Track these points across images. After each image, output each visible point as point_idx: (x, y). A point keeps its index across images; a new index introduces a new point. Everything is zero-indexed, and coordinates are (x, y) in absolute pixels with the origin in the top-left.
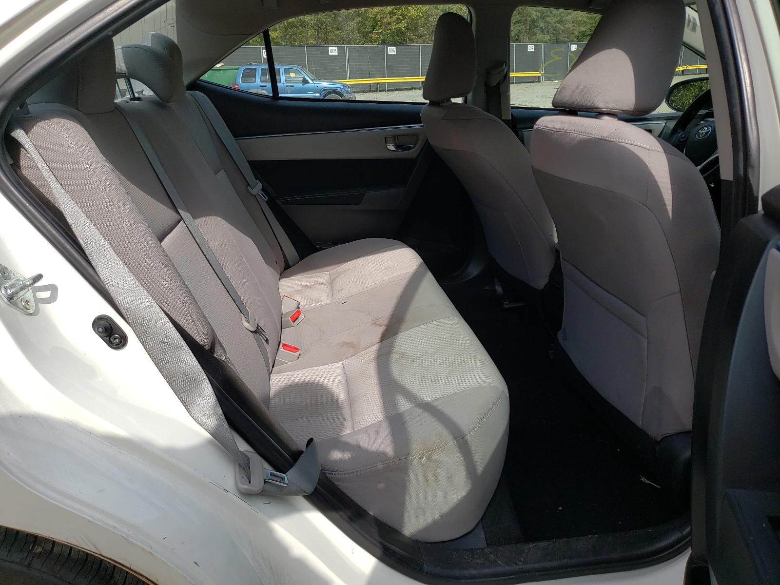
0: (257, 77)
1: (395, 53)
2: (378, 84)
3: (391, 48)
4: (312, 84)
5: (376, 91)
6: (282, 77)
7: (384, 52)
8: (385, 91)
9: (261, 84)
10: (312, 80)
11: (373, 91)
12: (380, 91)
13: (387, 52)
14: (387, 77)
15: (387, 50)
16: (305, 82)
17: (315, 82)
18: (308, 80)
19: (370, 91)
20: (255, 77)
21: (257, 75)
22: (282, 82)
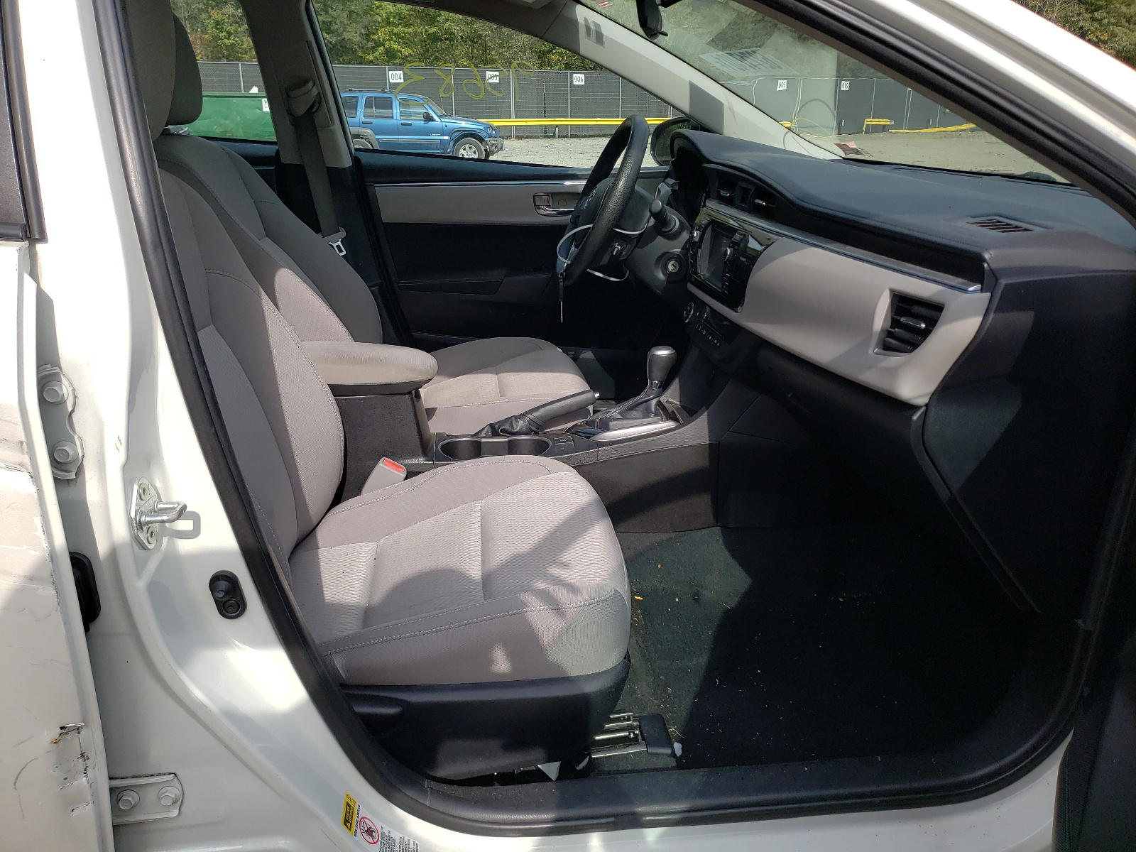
0: (359, 110)
1: (583, 83)
2: (557, 126)
3: (577, 75)
4: (438, 122)
5: (553, 137)
6: (395, 111)
7: (566, 81)
8: (567, 137)
9: (363, 119)
10: (440, 117)
11: (548, 137)
12: (560, 137)
13: (571, 82)
14: (571, 117)
15: (571, 78)
16: (428, 118)
17: (443, 120)
18: (432, 117)
19: (545, 137)
20: (356, 108)
21: (358, 107)
22: (395, 118)
